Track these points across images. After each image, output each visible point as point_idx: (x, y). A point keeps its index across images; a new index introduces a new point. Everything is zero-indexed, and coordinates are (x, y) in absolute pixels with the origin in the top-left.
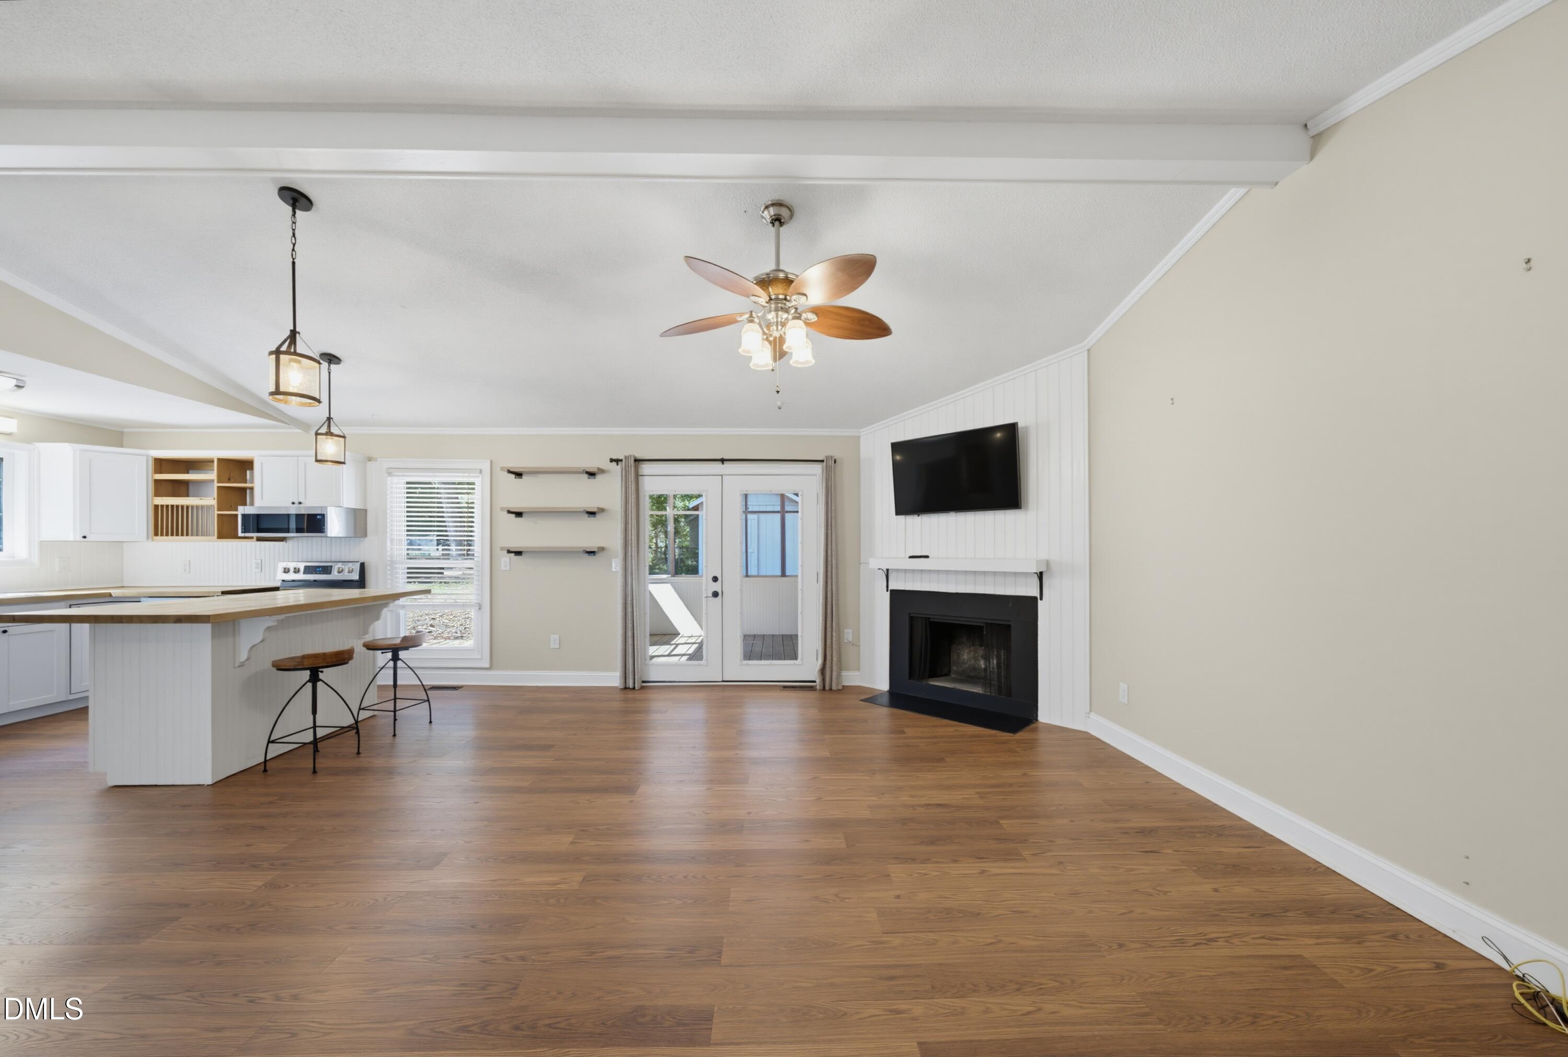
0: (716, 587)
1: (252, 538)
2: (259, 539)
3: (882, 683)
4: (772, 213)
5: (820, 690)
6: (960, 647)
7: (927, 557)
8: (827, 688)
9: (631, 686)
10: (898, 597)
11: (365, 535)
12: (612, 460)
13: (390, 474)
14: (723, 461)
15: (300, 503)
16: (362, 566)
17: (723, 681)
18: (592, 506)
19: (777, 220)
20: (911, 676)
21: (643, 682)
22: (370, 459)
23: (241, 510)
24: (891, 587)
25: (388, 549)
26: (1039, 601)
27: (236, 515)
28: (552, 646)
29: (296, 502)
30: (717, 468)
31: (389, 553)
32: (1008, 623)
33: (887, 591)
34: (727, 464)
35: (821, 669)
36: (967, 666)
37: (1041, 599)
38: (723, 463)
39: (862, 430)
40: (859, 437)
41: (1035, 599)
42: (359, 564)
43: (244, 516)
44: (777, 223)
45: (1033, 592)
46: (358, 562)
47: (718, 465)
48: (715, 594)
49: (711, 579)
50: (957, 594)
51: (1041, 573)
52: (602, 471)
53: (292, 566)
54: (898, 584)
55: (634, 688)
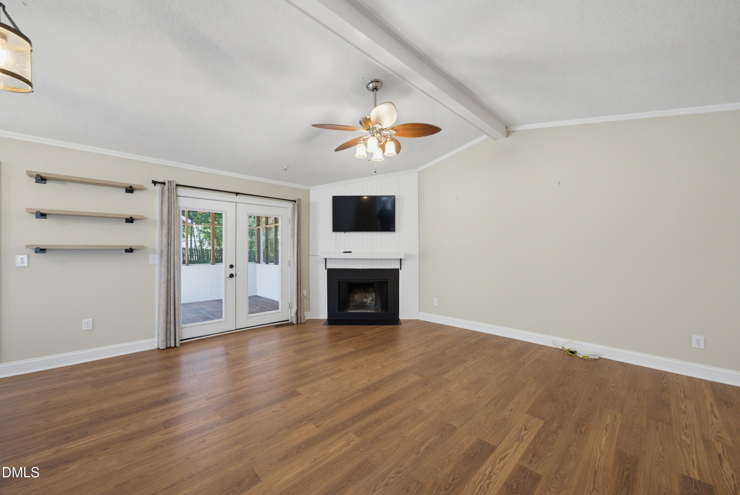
0: (232, 271)
3: (323, 315)
4: (374, 85)
5: (296, 324)
6: (354, 294)
7: (351, 252)
8: (299, 322)
9: (173, 345)
10: (332, 273)
12: (155, 183)
14: (237, 194)
17: (236, 330)
18: (129, 213)
19: (375, 89)
20: (339, 310)
21: (181, 340)
24: (328, 267)
26: (400, 270)
28: (85, 329)
30: (233, 198)
32: (387, 281)
33: (326, 269)
34: (239, 196)
35: (296, 313)
36: (357, 302)
37: (401, 269)
38: (237, 195)
39: (311, 187)
40: (310, 190)
41: (398, 269)
44: (375, 90)
45: (398, 267)
47: (234, 196)
48: (231, 276)
49: (229, 266)
50: (363, 269)
51: (401, 259)
52: (141, 189)
54: (331, 266)
55: (175, 346)
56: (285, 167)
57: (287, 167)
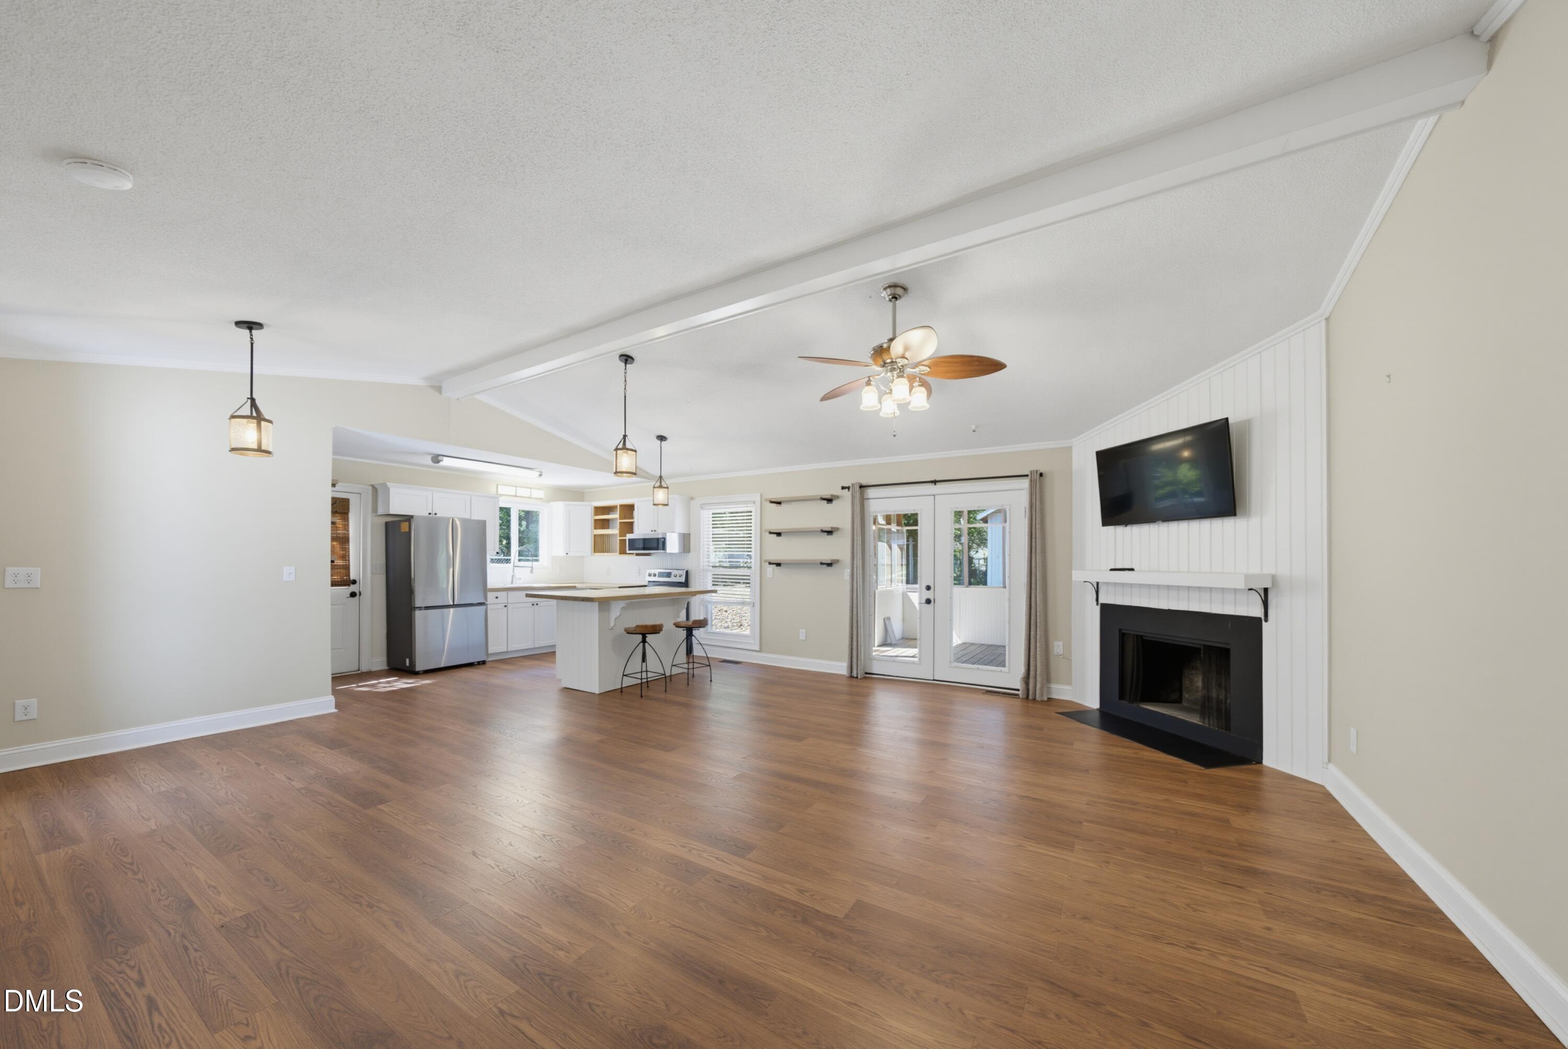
0: (929, 594)
1: (633, 554)
2: (637, 555)
3: (1092, 700)
5: (1022, 699)
8: (1030, 697)
9: (855, 676)
10: (1109, 613)
11: (689, 551)
12: (843, 488)
13: (702, 508)
14: (935, 482)
15: (655, 531)
16: (687, 572)
17: (934, 680)
18: (827, 526)
19: (895, 297)
20: (1122, 696)
21: (866, 673)
22: (692, 499)
23: (629, 536)
24: (1101, 601)
25: (701, 561)
26: (1264, 623)
27: (625, 540)
28: (801, 638)
29: (653, 530)
30: (931, 489)
31: (701, 564)
32: (1227, 647)
33: (1097, 604)
34: (939, 485)
35: (1024, 678)
37: (1266, 621)
38: (935, 484)
39: (1074, 440)
40: (1069, 448)
41: (1258, 621)
42: (685, 571)
43: (629, 540)
45: (1258, 611)
46: (684, 570)
47: (932, 486)
48: (928, 601)
49: (925, 587)
50: (1169, 610)
51: (1266, 590)
52: (837, 497)
53: (652, 571)
54: (1107, 598)
55: (857, 677)
56: (973, 427)
57: (976, 427)
